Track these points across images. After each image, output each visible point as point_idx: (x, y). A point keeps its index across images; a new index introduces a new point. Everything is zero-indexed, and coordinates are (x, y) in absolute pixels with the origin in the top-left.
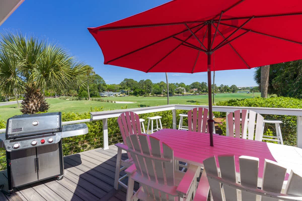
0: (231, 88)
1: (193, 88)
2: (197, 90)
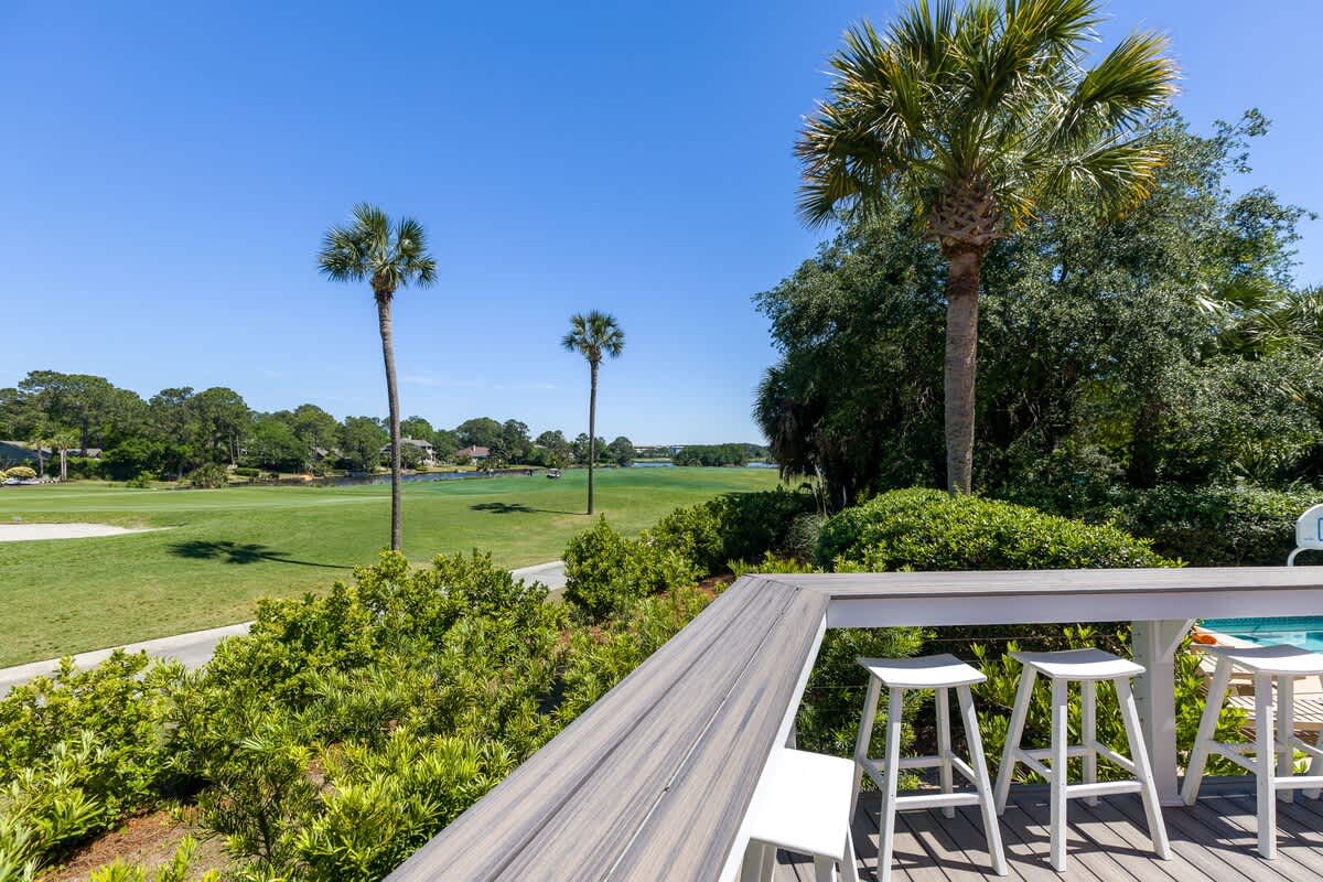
0: (613, 447)
1: (467, 443)
2: (484, 452)
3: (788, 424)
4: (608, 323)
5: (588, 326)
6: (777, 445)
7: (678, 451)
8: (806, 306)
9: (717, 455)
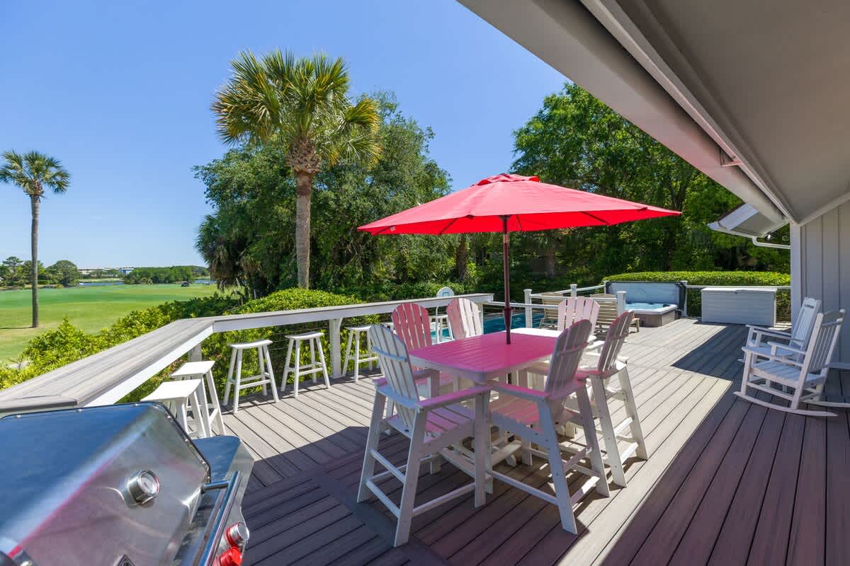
3: (221, 253)
4: (51, 163)
5: (24, 163)
6: (214, 268)
7: (128, 273)
8: (230, 180)
9: (167, 275)
